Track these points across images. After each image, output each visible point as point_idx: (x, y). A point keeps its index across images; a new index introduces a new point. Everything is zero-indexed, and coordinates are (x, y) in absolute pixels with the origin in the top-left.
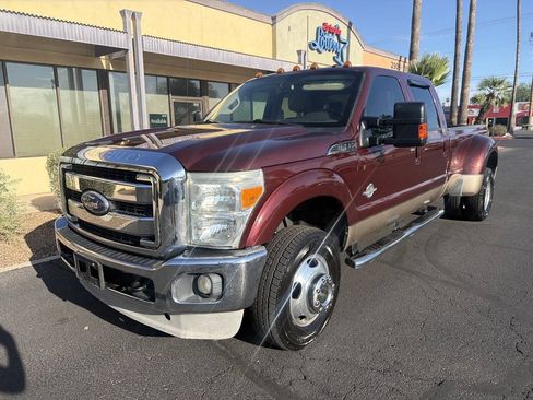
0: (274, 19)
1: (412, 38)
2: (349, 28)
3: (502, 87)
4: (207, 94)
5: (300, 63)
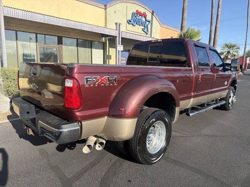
0: (105, 6)
1: (182, 20)
2: (153, 14)
3: (234, 48)
4: (62, 44)
5: (117, 30)
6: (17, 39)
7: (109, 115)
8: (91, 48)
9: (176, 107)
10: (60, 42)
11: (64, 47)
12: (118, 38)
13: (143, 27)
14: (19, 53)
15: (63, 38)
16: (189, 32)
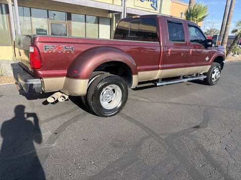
4: (71, 20)
5: (122, 5)
6: (31, 16)
7: (68, 76)
8: (98, 23)
9: (133, 75)
10: (69, 18)
11: (72, 22)
12: (123, 14)
13: (152, 3)
14: (33, 28)
15: (72, 14)
16: (196, 8)
